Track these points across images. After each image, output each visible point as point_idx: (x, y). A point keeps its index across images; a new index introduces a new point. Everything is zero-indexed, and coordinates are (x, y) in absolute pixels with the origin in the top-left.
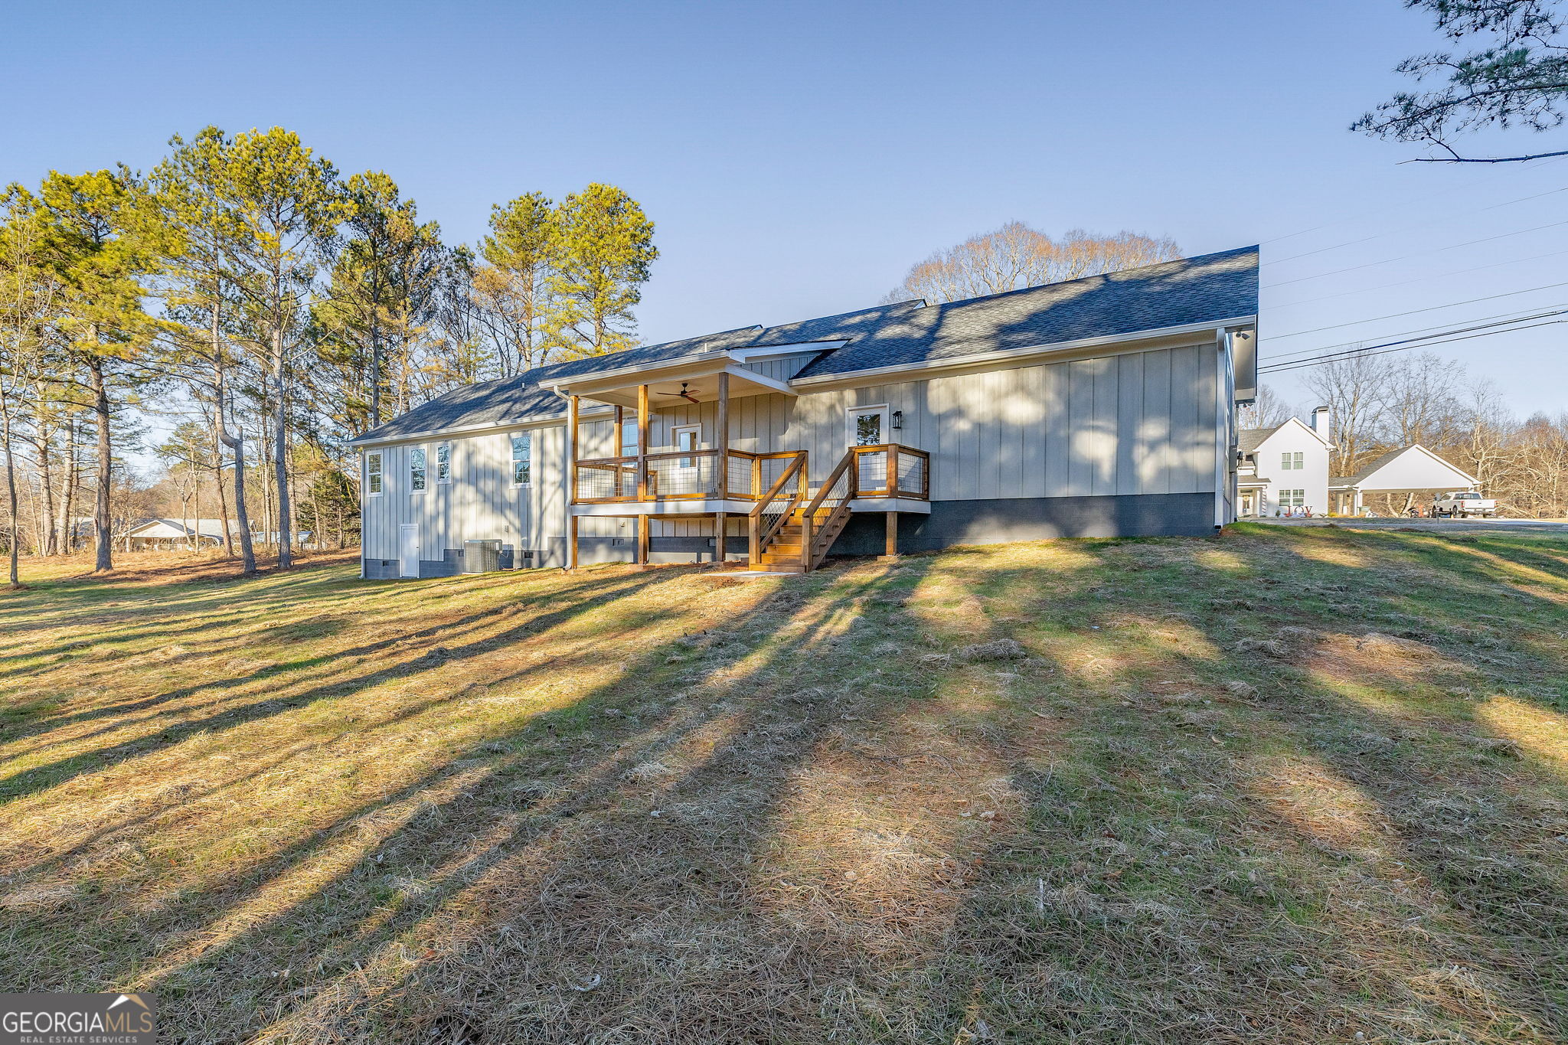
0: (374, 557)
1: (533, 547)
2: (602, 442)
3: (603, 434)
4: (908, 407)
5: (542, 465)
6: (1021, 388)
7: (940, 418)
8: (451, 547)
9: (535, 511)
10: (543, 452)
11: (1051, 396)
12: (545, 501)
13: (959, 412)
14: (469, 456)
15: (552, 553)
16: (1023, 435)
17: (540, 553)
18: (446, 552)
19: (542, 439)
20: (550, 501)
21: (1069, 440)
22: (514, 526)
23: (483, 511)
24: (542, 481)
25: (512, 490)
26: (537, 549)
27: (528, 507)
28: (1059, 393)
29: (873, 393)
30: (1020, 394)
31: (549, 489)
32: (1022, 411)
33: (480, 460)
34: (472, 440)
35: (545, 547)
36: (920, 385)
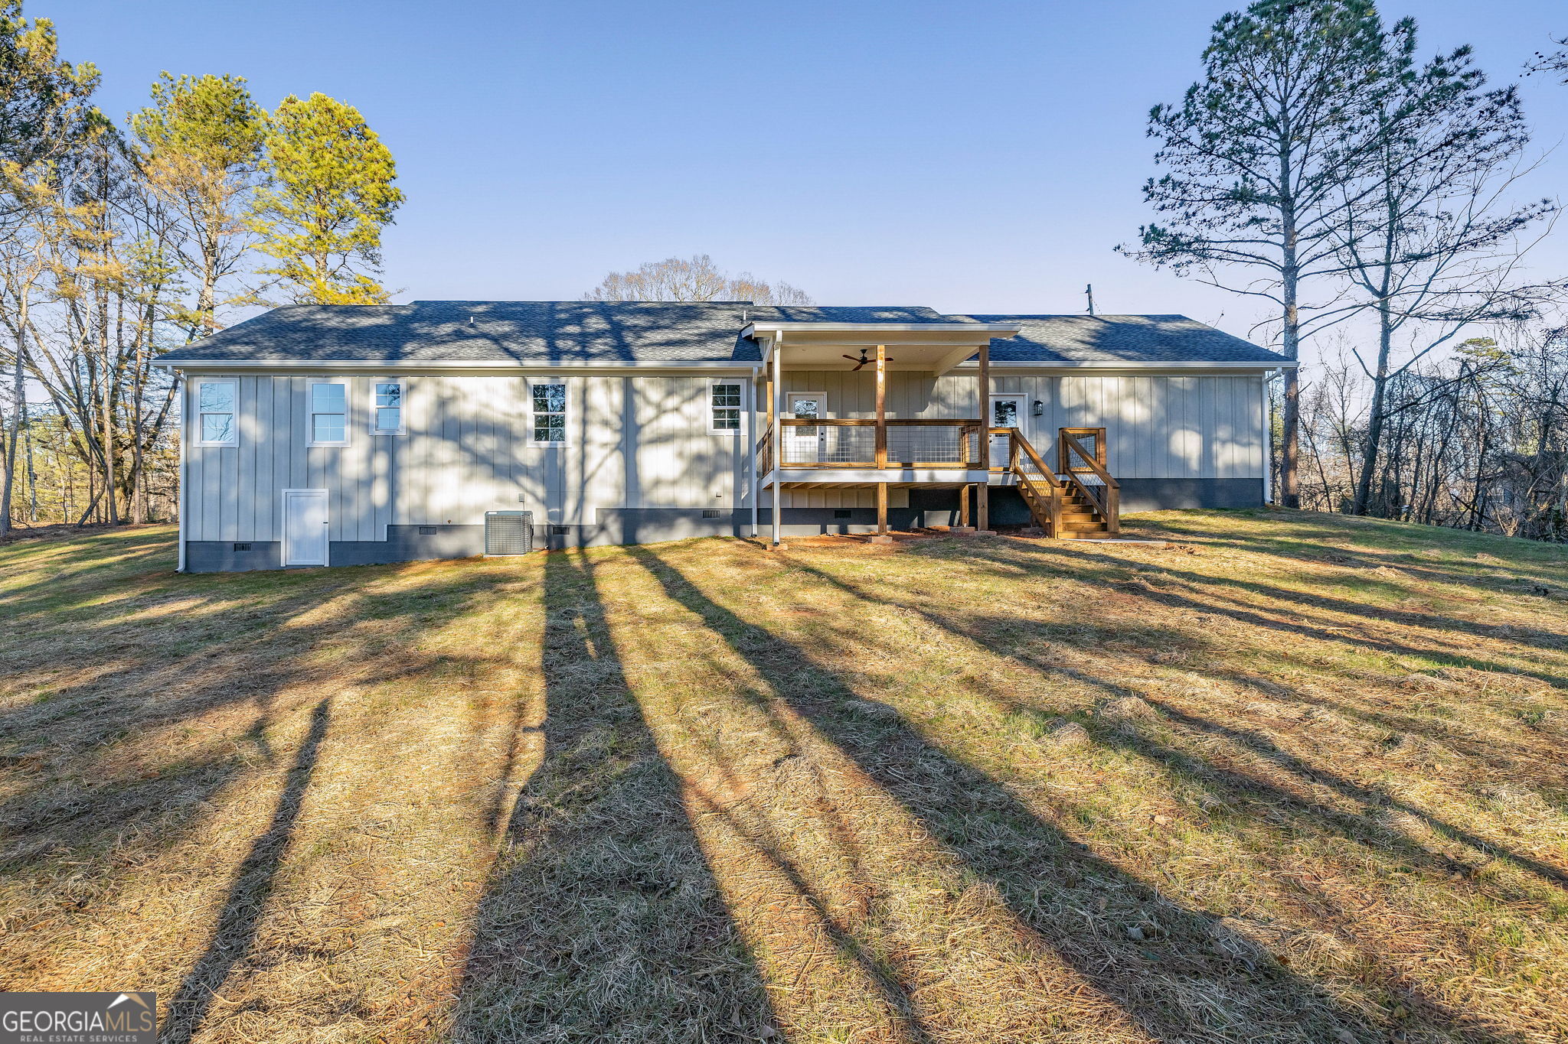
0: (211, 536)
1: (568, 518)
2: (684, 401)
3: (687, 393)
4: (1044, 398)
5: (585, 422)
6: (1133, 394)
7: (1071, 410)
8: (403, 521)
9: (573, 478)
10: (585, 406)
11: (1155, 403)
12: (591, 466)
13: (1086, 408)
14: (442, 403)
15: (602, 528)
16: (1135, 431)
17: (581, 529)
18: (392, 529)
19: (585, 391)
20: (600, 465)
21: (1168, 437)
22: (533, 494)
23: (469, 477)
24: (584, 441)
25: (530, 452)
26: (576, 523)
27: (562, 473)
28: (1161, 402)
29: (1011, 384)
30: (1131, 400)
31: (596, 454)
32: (1135, 412)
33: (466, 409)
34: (449, 381)
35: (591, 518)
36: (1053, 381)
